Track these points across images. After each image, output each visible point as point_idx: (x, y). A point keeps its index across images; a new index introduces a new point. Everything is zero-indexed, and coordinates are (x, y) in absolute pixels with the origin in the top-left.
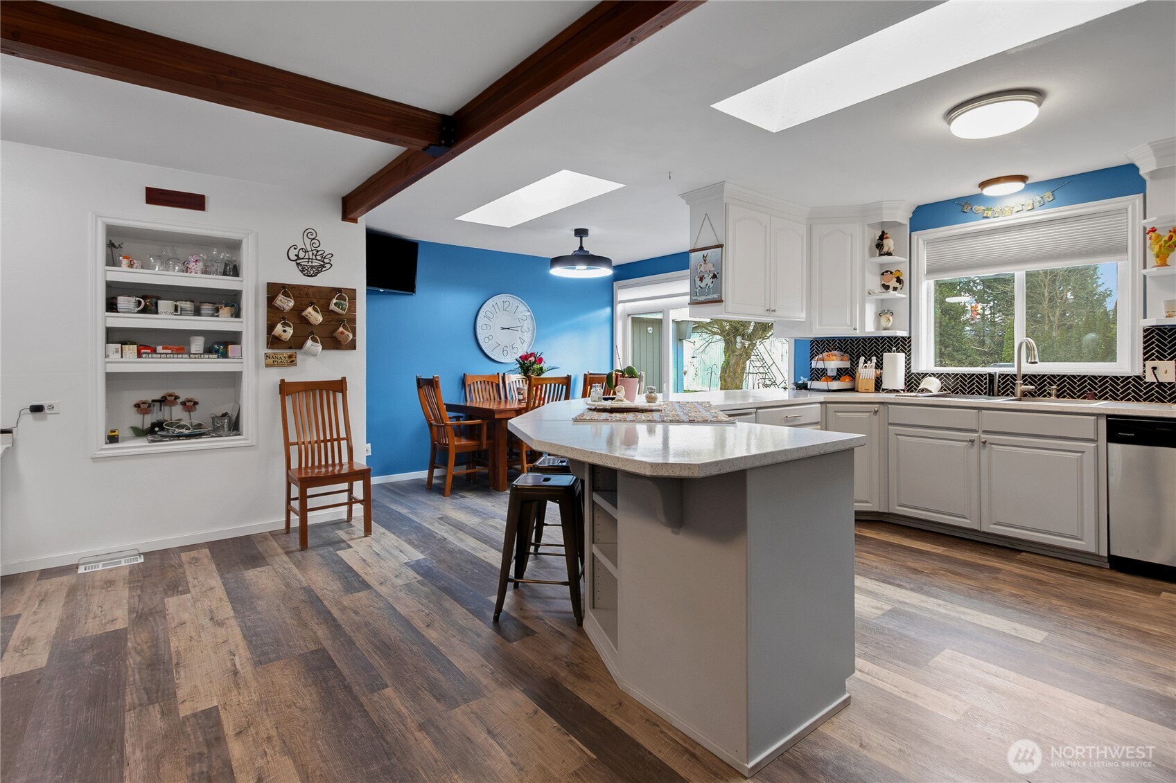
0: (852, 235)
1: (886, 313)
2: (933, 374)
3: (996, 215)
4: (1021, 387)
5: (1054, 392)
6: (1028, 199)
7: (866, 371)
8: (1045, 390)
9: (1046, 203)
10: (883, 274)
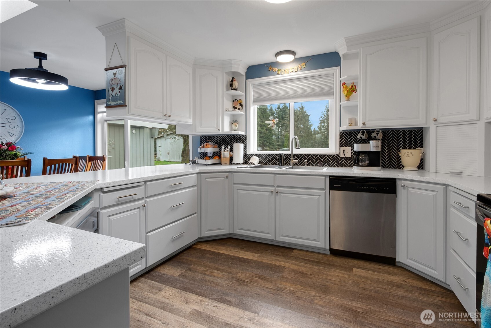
0: (217, 77)
1: (235, 122)
2: (256, 154)
3: (283, 73)
4: (293, 161)
5: (306, 163)
6: (295, 66)
7: (225, 153)
8: (302, 162)
9: (303, 68)
10: (233, 101)
